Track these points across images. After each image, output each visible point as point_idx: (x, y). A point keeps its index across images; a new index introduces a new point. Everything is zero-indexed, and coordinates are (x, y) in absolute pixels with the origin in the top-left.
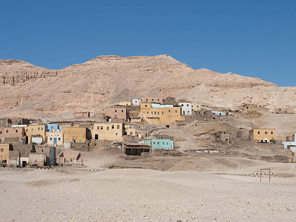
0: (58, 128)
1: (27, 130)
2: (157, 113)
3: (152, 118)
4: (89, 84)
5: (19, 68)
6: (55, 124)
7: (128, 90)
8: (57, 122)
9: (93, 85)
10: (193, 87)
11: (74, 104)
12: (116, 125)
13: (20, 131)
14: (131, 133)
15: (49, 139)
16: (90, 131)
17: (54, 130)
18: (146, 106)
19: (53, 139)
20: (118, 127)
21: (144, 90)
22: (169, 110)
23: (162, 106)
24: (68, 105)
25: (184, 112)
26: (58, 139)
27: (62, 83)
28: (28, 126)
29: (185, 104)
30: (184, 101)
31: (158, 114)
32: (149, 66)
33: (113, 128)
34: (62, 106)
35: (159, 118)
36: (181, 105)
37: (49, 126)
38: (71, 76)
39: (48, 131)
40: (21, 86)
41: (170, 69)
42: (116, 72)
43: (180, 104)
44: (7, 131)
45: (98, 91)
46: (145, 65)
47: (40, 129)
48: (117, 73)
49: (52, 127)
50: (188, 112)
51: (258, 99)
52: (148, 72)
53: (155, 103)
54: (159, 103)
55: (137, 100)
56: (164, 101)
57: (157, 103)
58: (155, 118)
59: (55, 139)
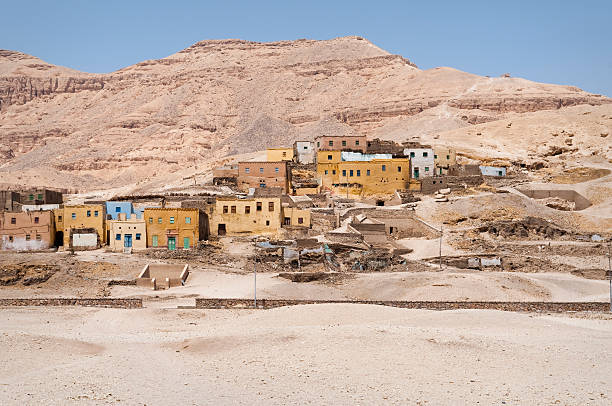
0: (132, 212)
1: (60, 217)
2: (355, 173)
3: (345, 185)
4: (181, 106)
5: (13, 70)
6: (125, 202)
7: (269, 119)
8: (127, 198)
9: (189, 108)
10: (421, 110)
11: (146, 153)
12: (265, 203)
13: (45, 219)
14: (301, 220)
15: (112, 237)
16: (207, 216)
17: (123, 217)
18: (330, 157)
19: (122, 237)
20: (271, 207)
21: (308, 119)
22: (384, 166)
23: (367, 158)
24: (132, 155)
25: (417, 170)
26: (134, 237)
27: (117, 105)
28: (62, 207)
29: (419, 152)
30: (414, 145)
31: (359, 174)
32: (318, 64)
33: (259, 208)
34: (118, 158)
35: (360, 186)
36: (409, 154)
37: (111, 207)
38: (137, 89)
39: (110, 218)
40: (18, 111)
41: (367, 70)
42: (241, 77)
43: (407, 152)
44: (14, 221)
45: (202, 124)
46: (309, 61)
47: (93, 214)
48: (243, 81)
49: (118, 209)
50: (427, 169)
51: (587, 136)
52: (314, 77)
53: (350, 150)
54: (361, 151)
55: (308, 144)
56: (369, 145)
57: (355, 151)
58: (351, 185)
59: (129, 236)
